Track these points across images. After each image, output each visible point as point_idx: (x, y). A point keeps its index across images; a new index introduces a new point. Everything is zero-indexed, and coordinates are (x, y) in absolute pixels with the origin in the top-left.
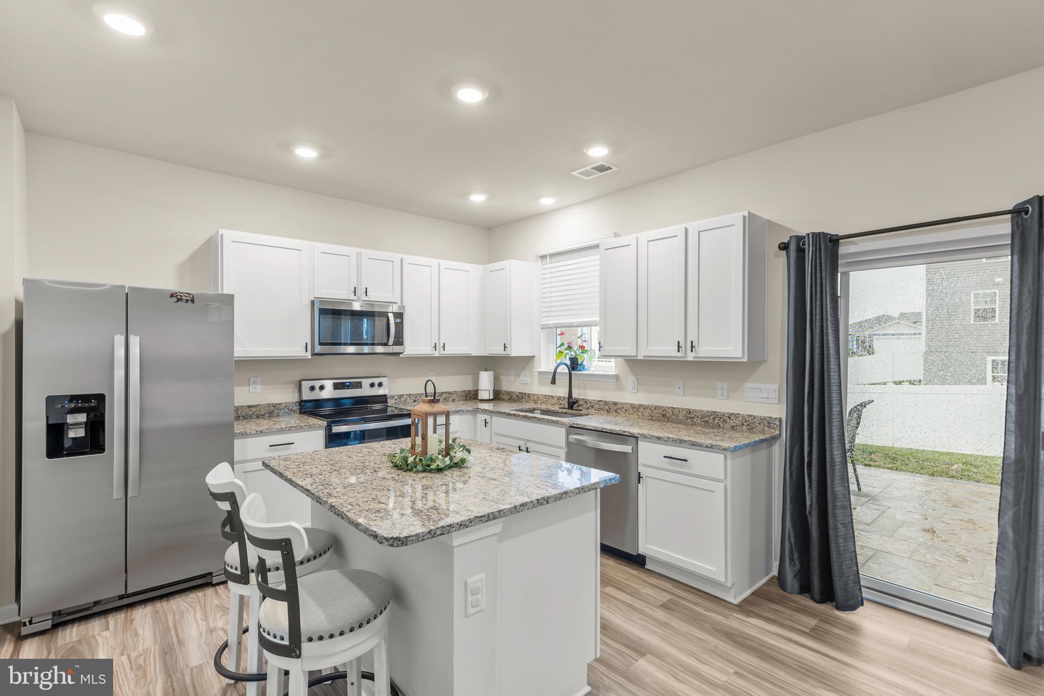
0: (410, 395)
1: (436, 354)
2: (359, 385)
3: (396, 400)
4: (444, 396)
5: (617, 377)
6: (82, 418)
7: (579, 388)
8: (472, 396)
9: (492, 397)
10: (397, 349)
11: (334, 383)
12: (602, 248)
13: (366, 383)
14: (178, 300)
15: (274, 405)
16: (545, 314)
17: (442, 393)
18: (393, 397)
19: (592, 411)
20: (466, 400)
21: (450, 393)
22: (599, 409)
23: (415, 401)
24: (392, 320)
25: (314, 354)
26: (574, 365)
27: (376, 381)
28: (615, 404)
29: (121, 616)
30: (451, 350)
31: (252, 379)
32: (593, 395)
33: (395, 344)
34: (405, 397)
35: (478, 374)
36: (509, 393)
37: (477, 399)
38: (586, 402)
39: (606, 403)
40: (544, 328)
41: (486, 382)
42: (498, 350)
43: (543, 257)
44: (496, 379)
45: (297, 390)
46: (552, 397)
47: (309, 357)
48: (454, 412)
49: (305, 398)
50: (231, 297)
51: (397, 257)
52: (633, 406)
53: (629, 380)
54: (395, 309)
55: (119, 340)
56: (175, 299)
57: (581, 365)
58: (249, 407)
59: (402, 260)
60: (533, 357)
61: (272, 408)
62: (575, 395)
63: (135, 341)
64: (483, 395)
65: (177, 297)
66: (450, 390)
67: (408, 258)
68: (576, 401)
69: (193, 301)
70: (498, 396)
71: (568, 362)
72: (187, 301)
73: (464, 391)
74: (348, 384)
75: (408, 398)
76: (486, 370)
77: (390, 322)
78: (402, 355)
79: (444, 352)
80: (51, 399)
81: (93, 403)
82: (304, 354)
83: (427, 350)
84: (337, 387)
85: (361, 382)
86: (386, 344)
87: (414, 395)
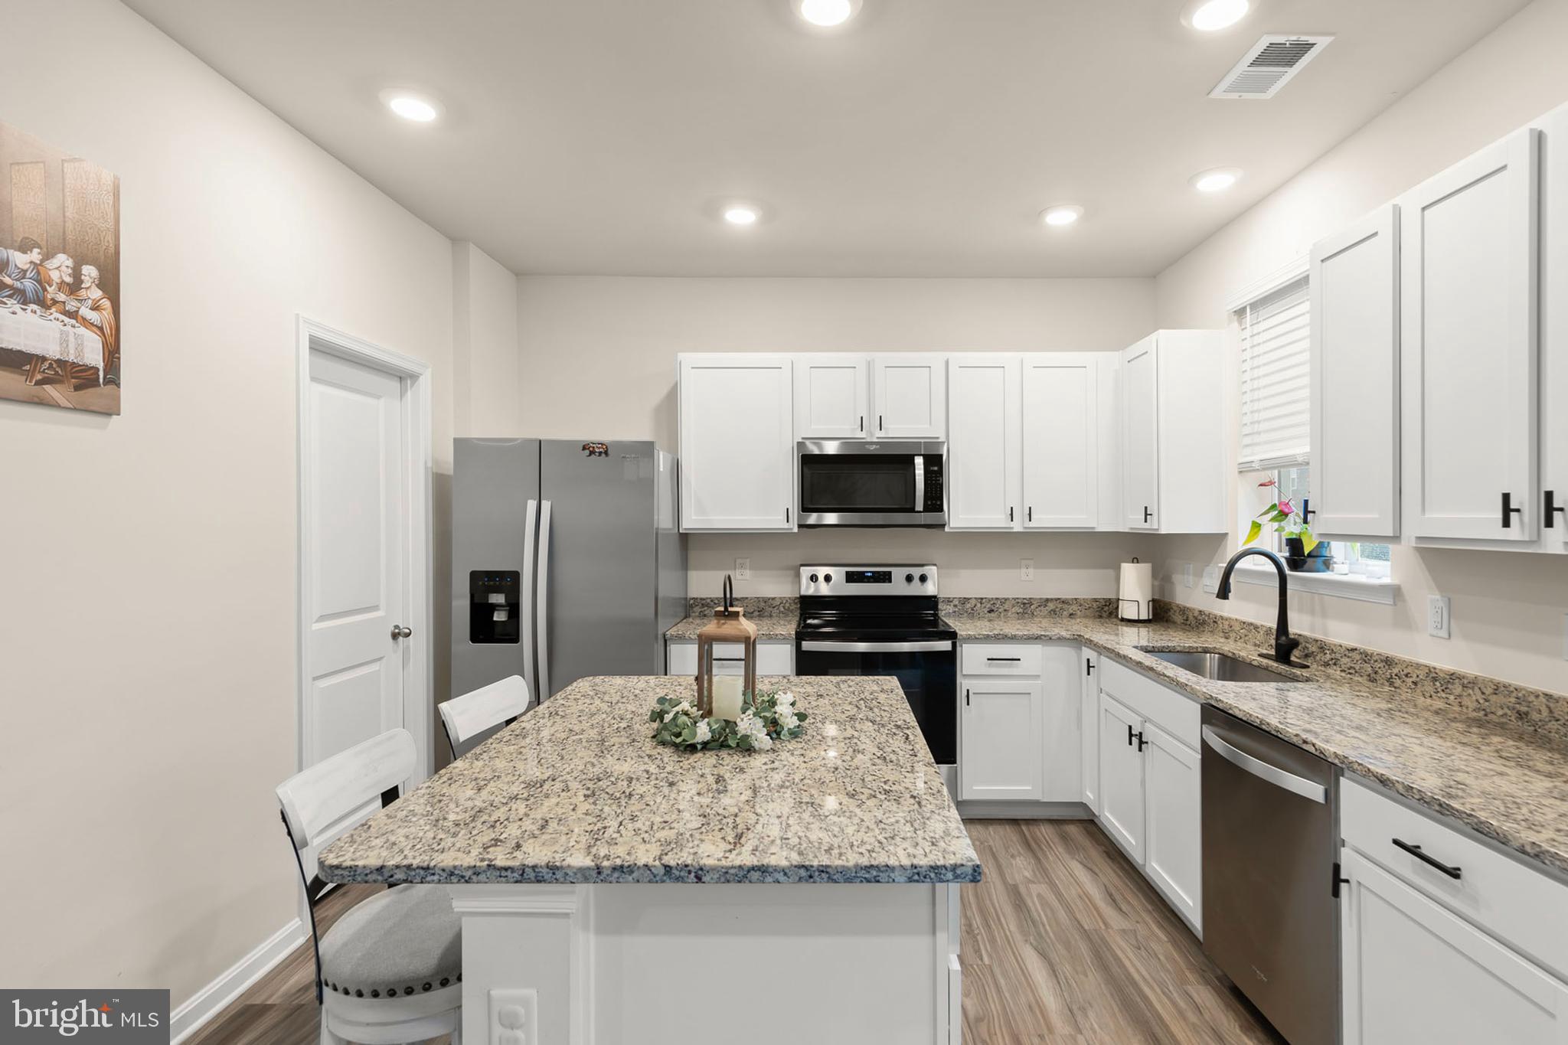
0: (982, 599)
1: (1017, 526)
2: (886, 578)
3: (955, 606)
4: (1051, 606)
5: (1396, 593)
6: (499, 598)
7: (1301, 610)
8: (1107, 610)
9: (1144, 616)
10: (934, 519)
11: (847, 573)
12: (1315, 259)
13: (898, 574)
14: (592, 453)
15: (765, 600)
16: (1247, 440)
17: (1047, 600)
18: (949, 601)
19: (1335, 672)
20: (1101, 617)
21: (1065, 601)
22: (1350, 671)
23: (993, 611)
24: (920, 469)
25: (800, 526)
26: (1298, 556)
27: (916, 572)
28: (1388, 662)
30: (1043, 520)
31: (739, 561)
32: (1341, 633)
33: (927, 509)
34: (973, 602)
35: (1119, 568)
36: (1184, 610)
37: (1117, 616)
38: (1323, 647)
39: (1366, 656)
40: (1244, 470)
41: (1135, 586)
42: (1131, 522)
43: (1240, 312)
44: (1162, 578)
45: (793, 580)
46: (1256, 628)
47: (796, 530)
48: (1032, 638)
49: (803, 593)
51: (936, 359)
52: (1433, 675)
53: (1426, 601)
54: (933, 448)
55: (532, 505)
56: (587, 452)
57: (1310, 555)
59: (945, 364)
60: (1227, 534)
61: (764, 604)
62: (1297, 626)
63: (546, 506)
64: (1128, 611)
65: (590, 449)
66: (1063, 597)
67: (957, 358)
68: (1294, 644)
69: (606, 453)
70: (1161, 613)
71: (1283, 555)
72: (600, 453)
73: (1096, 600)
74: (869, 574)
75: (979, 605)
76: (1135, 560)
77: (917, 472)
78: (947, 529)
79: (1031, 524)
80: (474, 575)
81: (509, 582)
82: (786, 526)
83: (995, 520)
84: (851, 578)
85: (890, 573)
86: (912, 510)
87: (990, 600)
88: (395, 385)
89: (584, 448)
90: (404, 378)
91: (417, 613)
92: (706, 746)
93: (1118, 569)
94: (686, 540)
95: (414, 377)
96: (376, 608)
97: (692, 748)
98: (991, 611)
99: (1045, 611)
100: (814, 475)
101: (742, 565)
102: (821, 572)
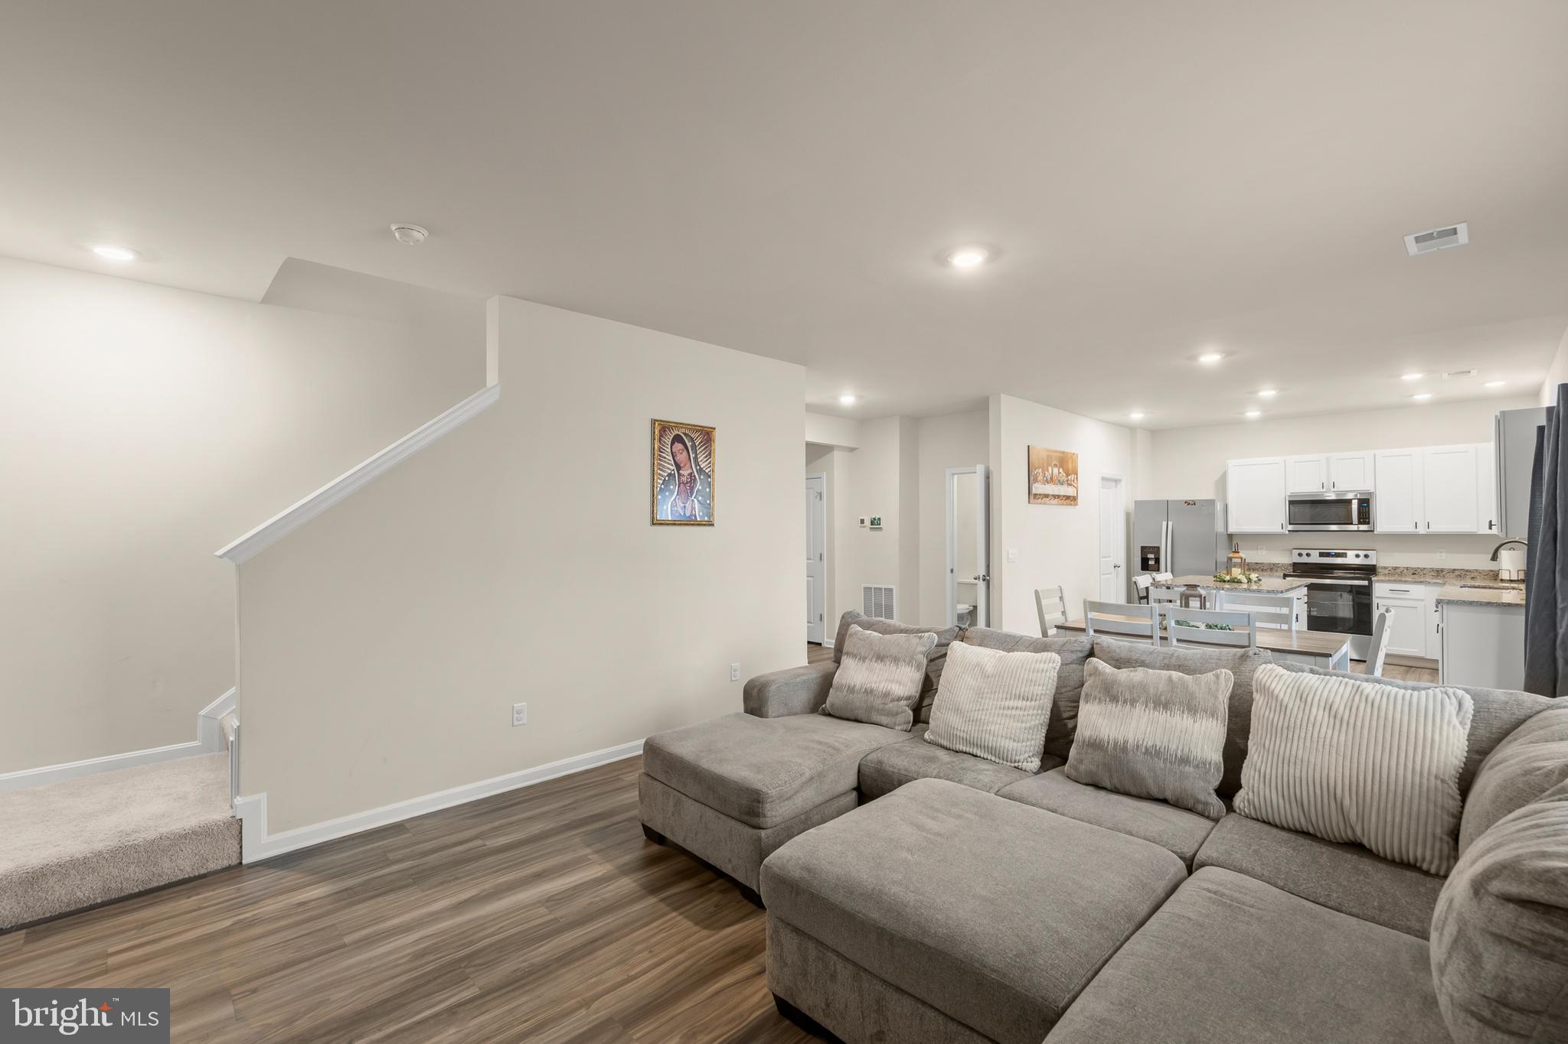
0: (1407, 567)
1: (1422, 531)
2: (1344, 555)
3: (1389, 569)
4: (1458, 573)
6: (1152, 555)
11: (1319, 553)
13: (1351, 554)
14: (1189, 504)
15: (1274, 564)
17: (1455, 570)
18: (1385, 568)
21: (1467, 571)
23: (1415, 574)
24: (1355, 505)
25: (1290, 531)
27: (1361, 553)
30: (1436, 528)
31: (1259, 547)
33: (1359, 523)
37: (1497, 580)
45: (1290, 556)
47: (1288, 532)
48: (1418, 582)
49: (1295, 561)
51: (1367, 454)
54: (1360, 496)
55: (1165, 523)
56: (1187, 504)
58: (1256, 563)
59: (1375, 455)
63: (1170, 523)
64: (1505, 575)
66: (1466, 568)
69: (1195, 504)
72: (1192, 503)
74: (1332, 553)
75: (1405, 570)
77: (1353, 506)
78: (1375, 533)
79: (1429, 530)
80: (1143, 548)
81: (1156, 550)
82: (1282, 531)
83: (1406, 528)
84: (1321, 555)
85: (1346, 554)
86: (1352, 524)
87: (1413, 568)
88: (1114, 484)
89: (1186, 502)
90: (1117, 481)
91: (1121, 560)
92: (1228, 581)
94: (1230, 536)
95: (1120, 480)
96: (1109, 557)
97: (1225, 581)
99: (1452, 575)
100: (1297, 509)
101: (1261, 549)
102: (1304, 552)
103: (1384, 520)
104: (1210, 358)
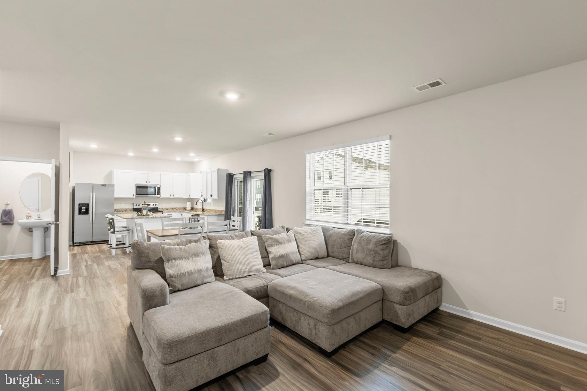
1: (172, 197)
4: (176, 209)
5: (210, 203)
6: (85, 208)
8: (185, 209)
9: (190, 209)
10: (159, 196)
11: (143, 204)
12: (203, 172)
13: (152, 204)
14: (103, 186)
15: (127, 209)
18: (160, 208)
21: (179, 208)
24: (157, 189)
25: (136, 197)
27: (155, 204)
29: (91, 245)
30: (176, 196)
31: (121, 203)
32: (207, 208)
33: (158, 194)
34: (164, 209)
36: (195, 208)
41: (188, 206)
42: (188, 197)
44: (192, 204)
45: (132, 206)
47: (134, 197)
48: (174, 212)
49: (134, 207)
50: (114, 185)
51: (159, 173)
54: (159, 186)
55: (92, 194)
58: (120, 209)
59: (161, 174)
60: (198, 198)
61: (126, 210)
62: (204, 208)
63: (94, 194)
64: (187, 209)
65: (103, 185)
66: (178, 207)
67: (163, 173)
68: (204, 209)
70: (192, 209)
71: (203, 200)
72: (105, 186)
73: (183, 208)
76: (189, 202)
78: (161, 197)
79: (174, 197)
80: (79, 204)
81: (87, 205)
83: (168, 196)
85: (150, 204)
86: (155, 195)
87: (167, 208)
89: (102, 185)
93: (186, 203)
98: (167, 210)
99: (175, 209)
100: (139, 189)
101: (122, 203)
102: (138, 204)
103: (163, 194)
104: (178, 139)
